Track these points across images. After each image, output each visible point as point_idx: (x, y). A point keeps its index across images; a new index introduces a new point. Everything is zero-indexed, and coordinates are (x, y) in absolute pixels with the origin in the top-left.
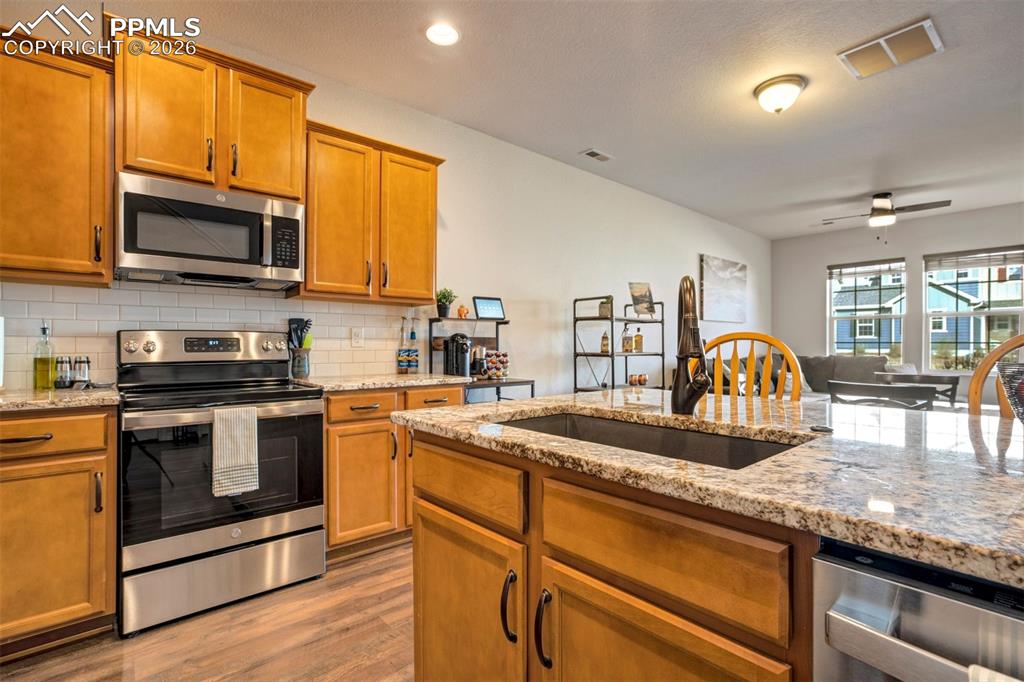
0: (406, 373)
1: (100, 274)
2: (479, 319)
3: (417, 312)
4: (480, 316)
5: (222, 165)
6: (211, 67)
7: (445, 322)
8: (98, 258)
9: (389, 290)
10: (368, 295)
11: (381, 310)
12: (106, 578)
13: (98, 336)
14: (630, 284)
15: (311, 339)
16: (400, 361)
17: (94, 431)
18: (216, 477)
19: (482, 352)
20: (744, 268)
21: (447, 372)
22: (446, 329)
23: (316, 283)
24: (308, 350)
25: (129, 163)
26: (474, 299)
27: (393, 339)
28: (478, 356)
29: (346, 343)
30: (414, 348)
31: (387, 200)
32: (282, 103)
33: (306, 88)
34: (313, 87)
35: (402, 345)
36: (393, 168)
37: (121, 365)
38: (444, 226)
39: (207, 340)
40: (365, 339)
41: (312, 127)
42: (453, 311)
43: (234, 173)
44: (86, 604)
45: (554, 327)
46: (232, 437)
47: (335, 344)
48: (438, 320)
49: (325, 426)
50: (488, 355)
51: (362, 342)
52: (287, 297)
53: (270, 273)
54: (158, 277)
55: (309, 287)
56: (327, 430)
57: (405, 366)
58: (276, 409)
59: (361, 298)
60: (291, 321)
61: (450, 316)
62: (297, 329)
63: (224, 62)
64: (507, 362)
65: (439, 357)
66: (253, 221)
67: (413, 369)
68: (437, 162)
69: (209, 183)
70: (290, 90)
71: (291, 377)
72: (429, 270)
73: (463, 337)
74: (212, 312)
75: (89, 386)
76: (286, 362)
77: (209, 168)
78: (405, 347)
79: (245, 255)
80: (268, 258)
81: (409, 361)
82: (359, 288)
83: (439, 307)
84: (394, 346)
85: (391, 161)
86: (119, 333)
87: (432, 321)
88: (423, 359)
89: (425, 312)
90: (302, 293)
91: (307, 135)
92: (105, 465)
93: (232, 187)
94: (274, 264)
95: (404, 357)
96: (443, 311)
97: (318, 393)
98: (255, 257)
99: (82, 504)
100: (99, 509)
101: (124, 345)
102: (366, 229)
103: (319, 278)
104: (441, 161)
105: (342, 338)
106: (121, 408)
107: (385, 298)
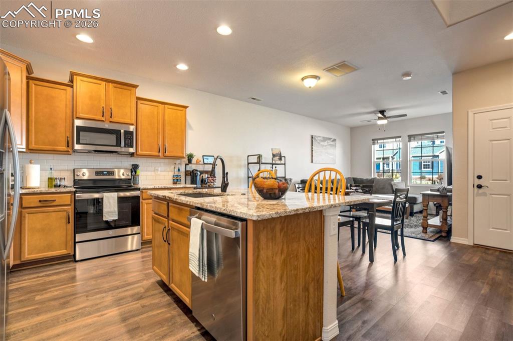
0: (176, 183)
1: (69, 151)
2: (204, 164)
3: (181, 162)
4: (205, 162)
5: (107, 114)
6: (103, 83)
7: (190, 165)
8: (68, 146)
9: (167, 154)
10: (159, 156)
11: (167, 161)
12: (71, 243)
13: (67, 170)
14: (272, 149)
15: (139, 172)
16: (174, 179)
17: (67, 199)
18: (104, 214)
19: (205, 176)
20: (335, 140)
21: (192, 184)
22: (191, 167)
23: (140, 152)
24: (139, 175)
25: (78, 116)
26: (203, 156)
27: (171, 171)
28: (204, 178)
29: (153, 173)
30: (179, 175)
31: (167, 122)
32: (127, 92)
33: (136, 87)
34: (138, 86)
35: (175, 173)
36: (169, 111)
37: (75, 180)
38: (191, 128)
39: (103, 172)
40: (161, 171)
41: (138, 99)
42: (194, 161)
43: (111, 117)
44: (65, 251)
45: (240, 166)
46: (110, 203)
47: (149, 173)
48: (188, 164)
49: (141, 200)
50: (208, 177)
51: (159, 173)
52: (131, 157)
53: (123, 150)
54: (86, 151)
55: (138, 153)
56: (142, 202)
57: (176, 180)
59: (157, 157)
60: (133, 165)
61: (193, 163)
62: (135, 168)
63: (108, 81)
64: (215, 180)
65: (189, 178)
66: (117, 133)
67: (179, 182)
68: (186, 107)
69: (103, 121)
70: (130, 88)
71: (132, 184)
72: (183, 144)
73: (196, 170)
74: (105, 163)
75: (65, 186)
76: (130, 179)
77: (103, 116)
78: (176, 174)
79: (115, 144)
80: (122, 145)
81: (177, 179)
82: (156, 153)
83: (188, 159)
84: (171, 174)
85: (168, 108)
86: (74, 169)
87: (186, 165)
88: (183, 178)
89: (184, 161)
90: (135, 155)
91: (137, 101)
92: (70, 210)
93: (110, 122)
94: (125, 147)
95: (175, 178)
96: (190, 161)
97: (138, 189)
98: (118, 144)
99: (64, 221)
100: (69, 222)
101: (76, 173)
102: (158, 133)
103: (141, 151)
104: (188, 107)
105: (152, 171)
106: (75, 192)
107: (166, 157)
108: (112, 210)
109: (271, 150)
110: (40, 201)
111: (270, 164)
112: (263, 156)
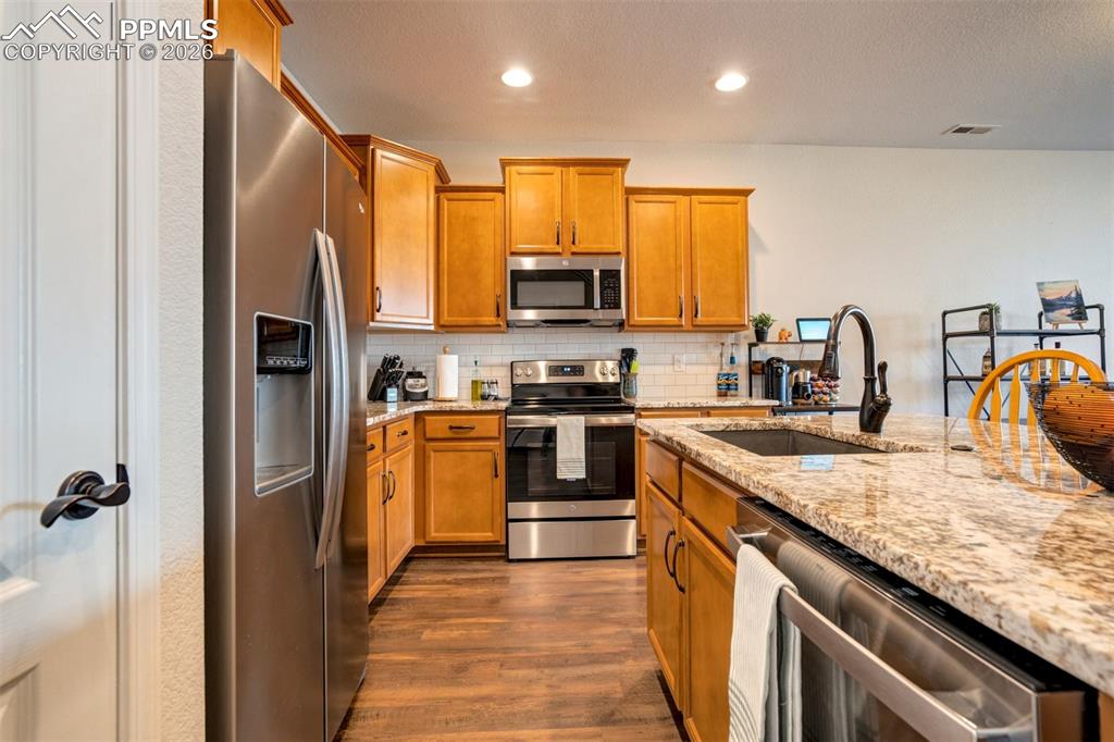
0: (726, 395)
1: (499, 325)
2: (802, 341)
3: (737, 338)
4: (804, 338)
5: (566, 238)
6: (558, 170)
7: (762, 346)
8: (498, 315)
9: (700, 319)
10: (682, 326)
11: (702, 337)
12: (500, 520)
13: (502, 365)
14: (1039, 284)
15: (636, 366)
16: (719, 385)
17: (491, 425)
18: (558, 465)
19: (805, 376)
21: (767, 397)
22: (763, 353)
23: (636, 319)
24: (636, 374)
25: (513, 250)
26: (798, 320)
27: (715, 364)
28: (801, 380)
29: (669, 369)
30: (733, 372)
31: (697, 239)
32: (605, 180)
33: (622, 163)
34: (628, 160)
35: (721, 369)
36: (701, 207)
37: (513, 385)
38: (762, 248)
39: (563, 367)
40: (687, 364)
41: (630, 191)
42: (772, 334)
43: (574, 243)
44: (490, 534)
45: (917, 346)
46: (569, 439)
47: (659, 369)
48: (755, 345)
49: (637, 436)
50: (812, 379)
51: (683, 367)
52: (620, 331)
53: (601, 315)
54: (531, 324)
55: (632, 322)
56: (640, 440)
57: (726, 387)
58: (603, 420)
59: (676, 328)
60: (623, 351)
61: (768, 340)
62: (628, 356)
63: (565, 163)
64: (836, 386)
65: (758, 381)
66: (584, 276)
67: (733, 392)
68: (746, 193)
69: (558, 254)
70: (611, 169)
71: (623, 396)
72: (741, 295)
73: (779, 360)
74: (571, 346)
75: (496, 399)
76: (618, 384)
77: (558, 243)
78: (725, 372)
79: (582, 304)
80: (597, 303)
81: (729, 385)
82: (674, 320)
83: (757, 332)
84: (714, 370)
85: (700, 203)
86: (512, 363)
87: (751, 346)
88: (743, 382)
89: (746, 337)
90: (626, 327)
91: (627, 200)
92: (499, 447)
93: (573, 254)
94: (602, 308)
95: (723, 381)
96: (760, 336)
97: (631, 409)
98: (589, 305)
99: (489, 471)
100: (496, 476)
101: (515, 372)
102: (678, 269)
103: (639, 315)
104: (751, 191)
105: (665, 364)
106: (507, 412)
107: (698, 328)
108: (574, 456)
109: (1035, 286)
110: (451, 428)
111: (1035, 334)
112: (1003, 311)
